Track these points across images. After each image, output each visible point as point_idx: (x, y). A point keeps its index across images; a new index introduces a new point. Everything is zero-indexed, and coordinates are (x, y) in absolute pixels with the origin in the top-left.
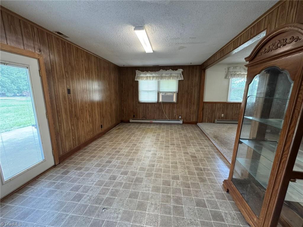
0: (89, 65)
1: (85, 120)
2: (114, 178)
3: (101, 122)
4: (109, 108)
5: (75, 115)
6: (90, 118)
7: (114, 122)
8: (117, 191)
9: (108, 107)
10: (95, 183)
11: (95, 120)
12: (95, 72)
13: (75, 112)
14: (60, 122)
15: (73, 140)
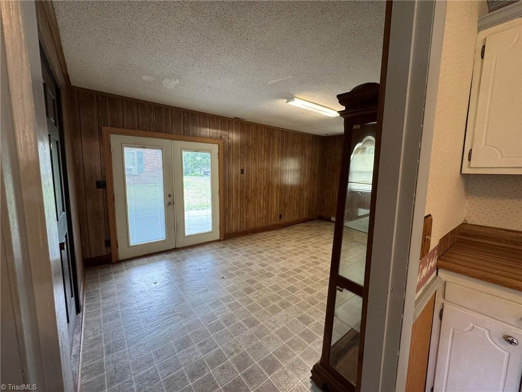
0: (270, 143)
1: (257, 203)
2: (293, 290)
3: (281, 211)
4: (296, 195)
5: (246, 197)
6: (264, 203)
7: (305, 215)
8: (289, 305)
9: (295, 193)
10: (270, 285)
11: (271, 206)
12: (278, 149)
13: (246, 193)
14: (229, 201)
15: (241, 222)
